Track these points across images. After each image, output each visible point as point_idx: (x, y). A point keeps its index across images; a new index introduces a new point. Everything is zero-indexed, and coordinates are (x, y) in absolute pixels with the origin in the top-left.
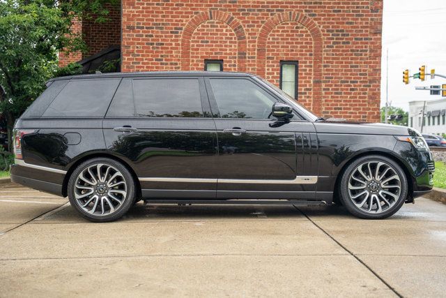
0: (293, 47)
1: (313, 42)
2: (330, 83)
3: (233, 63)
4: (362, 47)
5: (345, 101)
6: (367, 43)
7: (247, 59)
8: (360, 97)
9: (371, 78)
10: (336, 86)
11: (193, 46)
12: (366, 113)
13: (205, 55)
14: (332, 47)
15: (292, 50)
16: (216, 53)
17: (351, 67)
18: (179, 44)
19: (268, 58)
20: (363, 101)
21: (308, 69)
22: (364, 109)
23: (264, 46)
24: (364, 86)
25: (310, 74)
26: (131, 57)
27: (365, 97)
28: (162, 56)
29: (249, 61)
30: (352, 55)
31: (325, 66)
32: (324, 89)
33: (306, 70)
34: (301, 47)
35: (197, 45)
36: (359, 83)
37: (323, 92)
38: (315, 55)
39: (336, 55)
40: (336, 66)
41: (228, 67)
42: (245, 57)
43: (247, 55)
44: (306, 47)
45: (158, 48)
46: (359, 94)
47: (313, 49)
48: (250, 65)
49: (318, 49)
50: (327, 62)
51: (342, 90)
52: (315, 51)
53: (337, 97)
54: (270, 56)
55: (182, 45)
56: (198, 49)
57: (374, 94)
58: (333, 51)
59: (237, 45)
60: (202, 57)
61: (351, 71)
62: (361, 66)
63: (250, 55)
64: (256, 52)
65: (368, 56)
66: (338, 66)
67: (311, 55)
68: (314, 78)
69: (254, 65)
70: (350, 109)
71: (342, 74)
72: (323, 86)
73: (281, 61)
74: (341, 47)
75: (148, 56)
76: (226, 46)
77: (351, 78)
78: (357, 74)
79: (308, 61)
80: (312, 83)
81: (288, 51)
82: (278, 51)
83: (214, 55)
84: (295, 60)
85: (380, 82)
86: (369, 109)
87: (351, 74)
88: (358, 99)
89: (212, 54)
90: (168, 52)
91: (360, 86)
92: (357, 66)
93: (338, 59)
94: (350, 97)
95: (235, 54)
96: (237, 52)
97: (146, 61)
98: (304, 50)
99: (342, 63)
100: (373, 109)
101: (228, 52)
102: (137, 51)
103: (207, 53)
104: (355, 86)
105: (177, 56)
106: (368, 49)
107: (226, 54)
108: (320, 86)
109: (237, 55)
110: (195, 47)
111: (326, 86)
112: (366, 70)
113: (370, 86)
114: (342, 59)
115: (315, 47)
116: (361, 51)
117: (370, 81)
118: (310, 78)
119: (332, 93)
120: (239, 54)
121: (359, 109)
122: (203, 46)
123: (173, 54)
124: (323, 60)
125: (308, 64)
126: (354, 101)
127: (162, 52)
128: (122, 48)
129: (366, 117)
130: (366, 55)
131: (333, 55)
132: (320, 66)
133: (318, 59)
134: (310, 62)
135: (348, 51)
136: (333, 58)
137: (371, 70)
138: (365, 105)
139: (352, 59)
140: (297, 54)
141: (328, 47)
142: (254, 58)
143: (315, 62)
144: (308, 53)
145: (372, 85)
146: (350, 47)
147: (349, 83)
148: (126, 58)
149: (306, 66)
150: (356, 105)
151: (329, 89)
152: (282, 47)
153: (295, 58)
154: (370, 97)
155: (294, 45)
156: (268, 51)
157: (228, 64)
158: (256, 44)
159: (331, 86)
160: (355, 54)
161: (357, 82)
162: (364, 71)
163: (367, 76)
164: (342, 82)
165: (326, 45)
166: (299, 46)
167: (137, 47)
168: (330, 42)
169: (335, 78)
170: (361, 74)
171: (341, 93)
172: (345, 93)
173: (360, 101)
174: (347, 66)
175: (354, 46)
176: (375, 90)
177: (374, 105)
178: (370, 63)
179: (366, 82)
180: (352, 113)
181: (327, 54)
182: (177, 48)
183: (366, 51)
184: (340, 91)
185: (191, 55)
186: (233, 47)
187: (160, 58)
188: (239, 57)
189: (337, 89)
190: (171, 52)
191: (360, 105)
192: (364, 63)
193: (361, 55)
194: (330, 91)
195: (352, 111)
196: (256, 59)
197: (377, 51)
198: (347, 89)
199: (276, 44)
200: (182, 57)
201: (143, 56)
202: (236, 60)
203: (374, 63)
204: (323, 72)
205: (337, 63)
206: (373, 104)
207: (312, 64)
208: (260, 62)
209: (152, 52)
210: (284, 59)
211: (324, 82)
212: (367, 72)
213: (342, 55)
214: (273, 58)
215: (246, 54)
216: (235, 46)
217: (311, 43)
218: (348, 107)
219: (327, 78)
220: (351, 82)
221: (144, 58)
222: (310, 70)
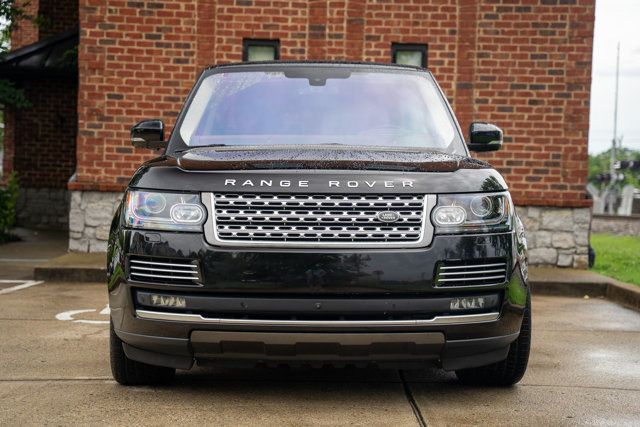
0: (417, 16)
1: (458, 7)
2: (490, 89)
3: (299, 46)
4: (555, 18)
5: (518, 125)
6: (566, 10)
7: (327, 39)
8: (549, 118)
9: (573, 79)
10: (501, 94)
11: (221, 10)
12: (559, 149)
13: (243, 29)
14: (495, 17)
15: (416, 23)
16: (265, 27)
17: (533, 57)
18: (192, 7)
19: (369, 38)
20: (555, 126)
21: (446, 60)
22: (555, 141)
23: (361, 13)
24: (557, 95)
25: (451, 71)
26: (97, 29)
27: (559, 118)
28: (159, 30)
29: (330, 43)
30: (534, 33)
31: (480, 55)
32: (478, 101)
33: (442, 63)
34: (433, 17)
35: (229, 10)
36: (547, 90)
37: (476, 107)
38: (461, 32)
39: (503, 33)
40: (502, 56)
41: (289, 54)
42: (323, 36)
43: (327, 31)
44: (444, 17)
45: (151, 13)
46: (548, 110)
47: (457, 21)
48: (332, 51)
49: (468, 20)
50: (485, 47)
51: (513, 102)
52: (461, 25)
53: (503, 117)
54: (373, 33)
55: (200, 8)
56: (230, 18)
57: (576, 111)
58: (498, 25)
59: (307, 10)
60: (238, 33)
61: (532, 64)
62: (551, 57)
63: (334, 32)
64: (345, 25)
65: (567, 36)
66: (507, 56)
67: (453, 32)
68: (459, 79)
69: (341, 51)
70: (527, 140)
71: (515, 72)
72: (476, 94)
73: (394, 44)
74: (511, 17)
75: (132, 28)
76: (285, 12)
77: (531, 79)
78: (543, 72)
79: (447, 45)
80: (454, 87)
81: (408, 24)
82: (387, 23)
83: (261, 30)
84: (422, 41)
85: (589, 89)
86: (566, 141)
87: (531, 72)
88: (544, 121)
89: (258, 27)
90: (171, 22)
91: (550, 95)
92: (545, 57)
93: (508, 41)
94: (530, 118)
95: (303, 28)
96: (307, 25)
97: (128, 39)
98: (440, 22)
99: (514, 48)
100: (575, 142)
101: (290, 24)
102: (110, 19)
103: (248, 26)
104: (539, 95)
105: (189, 30)
106: (567, 22)
107: (285, 28)
108: (471, 94)
109: (307, 32)
110: (226, 13)
111: (481, 94)
112: (561, 65)
113: (568, 96)
114: (515, 41)
115: (461, 17)
116: (554, 26)
117: (571, 87)
118: (450, 78)
119: (492, 109)
120: (311, 28)
121: (547, 141)
122: (240, 11)
123: (183, 26)
124: (477, 44)
125: (447, 50)
126: (536, 125)
127: (159, 22)
128: (81, 10)
129: (558, 156)
130: (562, 33)
131: (497, 33)
132: (470, 55)
133: (467, 41)
134: (452, 47)
135: (527, 25)
136: (497, 40)
137: (573, 63)
138: (559, 133)
139: (534, 41)
140: (425, 31)
141: (487, 16)
142: (340, 36)
143: (460, 47)
144: (447, 29)
145: (573, 93)
146: (531, 18)
147: (528, 90)
148: (88, 31)
149: (442, 55)
150: (540, 133)
151: (486, 101)
152: (397, 16)
153: (421, 38)
154: (569, 118)
155: (421, 12)
156: (369, 23)
157: (289, 48)
158: (346, 9)
159: (492, 94)
160: (541, 33)
161: (543, 87)
162: (558, 65)
163: (565, 76)
164: (513, 87)
165: (483, 14)
166: (429, 14)
167: (110, 11)
168: (491, 8)
169: (500, 79)
170: (551, 72)
171: (511, 110)
172: (519, 110)
173: (548, 126)
174: (525, 56)
175: (540, 15)
176: (579, 103)
177: (577, 134)
178: (571, 49)
179: (561, 87)
180: (532, 148)
181: (485, 32)
182: (189, 15)
183: (563, 26)
184: (508, 105)
185: (216, 28)
186: (300, 15)
187: (154, 32)
188: (311, 35)
189: (504, 102)
190: (178, 22)
191: (548, 133)
192: (559, 50)
193: (553, 33)
194: (490, 104)
195: (532, 144)
196: (344, 40)
197: (584, 27)
198: (523, 102)
199: (384, 11)
200: (199, 31)
201: (121, 28)
202: (306, 40)
203: (578, 49)
204: (476, 67)
205: (503, 49)
206: (574, 132)
207: (456, 51)
208: (352, 45)
209: (140, 20)
210: (401, 41)
211: (479, 86)
212: (564, 68)
213: (515, 33)
214: (378, 38)
215: (324, 29)
216: (304, 13)
217: (454, 9)
218: (525, 136)
219: (483, 78)
220: (532, 87)
221: (124, 33)
222: (451, 63)
